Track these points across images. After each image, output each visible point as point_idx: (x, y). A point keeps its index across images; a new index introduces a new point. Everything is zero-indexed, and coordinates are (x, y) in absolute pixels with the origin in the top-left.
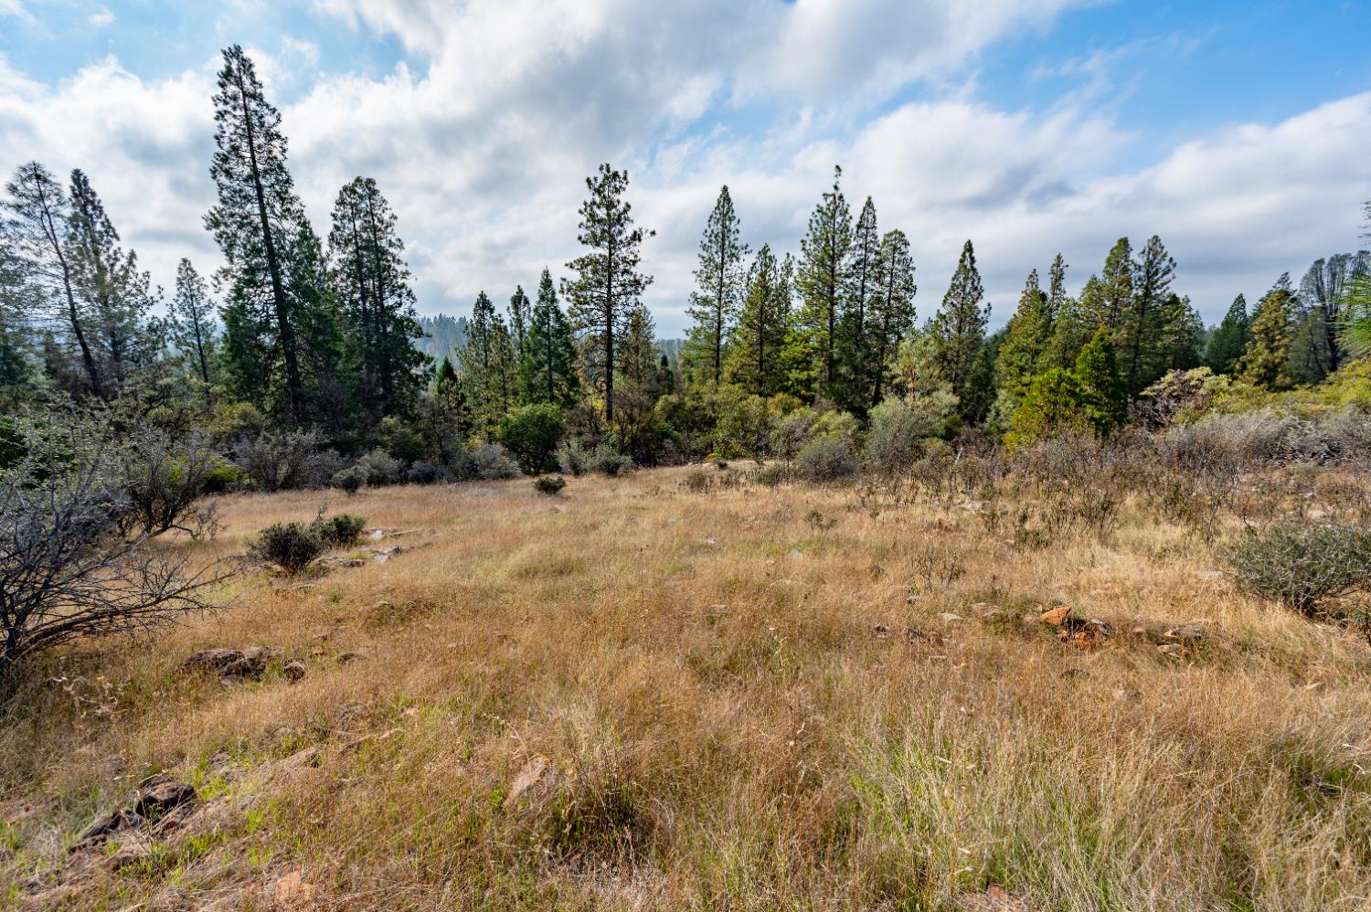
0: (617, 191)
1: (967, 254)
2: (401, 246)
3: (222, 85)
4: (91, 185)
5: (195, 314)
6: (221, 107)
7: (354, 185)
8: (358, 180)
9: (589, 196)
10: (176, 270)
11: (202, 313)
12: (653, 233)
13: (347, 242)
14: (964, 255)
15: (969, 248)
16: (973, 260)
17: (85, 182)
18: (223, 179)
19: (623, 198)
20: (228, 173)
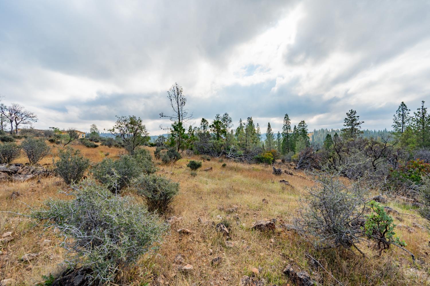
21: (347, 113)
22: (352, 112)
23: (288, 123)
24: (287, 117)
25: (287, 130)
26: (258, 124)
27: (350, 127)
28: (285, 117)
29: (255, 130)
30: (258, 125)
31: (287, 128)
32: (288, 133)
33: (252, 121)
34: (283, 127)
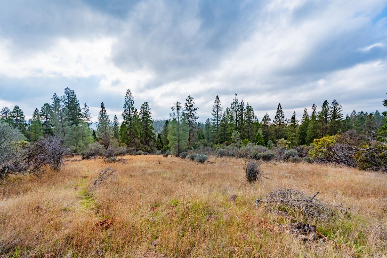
0: (192, 100)
1: (279, 107)
2: (151, 114)
3: (126, 94)
4: (104, 105)
5: (116, 125)
6: (126, 97)
7: (144, 104)
8: (145, 103)
9: (186, 102)
10: (114, 117)
11: (117, 125)
12: (199, 108)
13: (142, 113)
14: (278, 107)
15: (280, 105)
16: (281, 108)
17: (103, 104)
18: (125, 108)
19: (193, 101)
20: (126, 107)
21: (186, 99)
22: (190, 98)
23: (130, 101)
24: (129, 93)
25: (129, 110)
26: (86, 104)
27: (189, 112)
28: (127, 93)
29: (80, 110)
30: (86, 106)
31: (129, 107)
32: (131, 114)
33: (75, 96)
34: (123, 105)
